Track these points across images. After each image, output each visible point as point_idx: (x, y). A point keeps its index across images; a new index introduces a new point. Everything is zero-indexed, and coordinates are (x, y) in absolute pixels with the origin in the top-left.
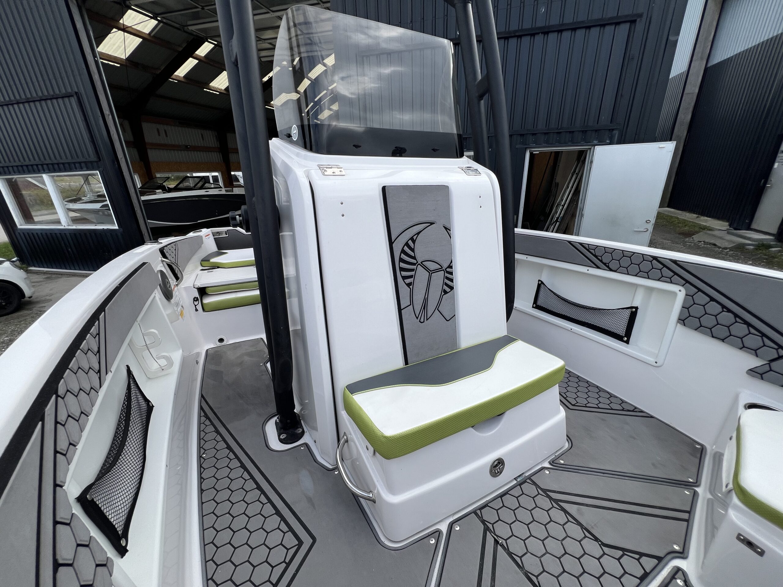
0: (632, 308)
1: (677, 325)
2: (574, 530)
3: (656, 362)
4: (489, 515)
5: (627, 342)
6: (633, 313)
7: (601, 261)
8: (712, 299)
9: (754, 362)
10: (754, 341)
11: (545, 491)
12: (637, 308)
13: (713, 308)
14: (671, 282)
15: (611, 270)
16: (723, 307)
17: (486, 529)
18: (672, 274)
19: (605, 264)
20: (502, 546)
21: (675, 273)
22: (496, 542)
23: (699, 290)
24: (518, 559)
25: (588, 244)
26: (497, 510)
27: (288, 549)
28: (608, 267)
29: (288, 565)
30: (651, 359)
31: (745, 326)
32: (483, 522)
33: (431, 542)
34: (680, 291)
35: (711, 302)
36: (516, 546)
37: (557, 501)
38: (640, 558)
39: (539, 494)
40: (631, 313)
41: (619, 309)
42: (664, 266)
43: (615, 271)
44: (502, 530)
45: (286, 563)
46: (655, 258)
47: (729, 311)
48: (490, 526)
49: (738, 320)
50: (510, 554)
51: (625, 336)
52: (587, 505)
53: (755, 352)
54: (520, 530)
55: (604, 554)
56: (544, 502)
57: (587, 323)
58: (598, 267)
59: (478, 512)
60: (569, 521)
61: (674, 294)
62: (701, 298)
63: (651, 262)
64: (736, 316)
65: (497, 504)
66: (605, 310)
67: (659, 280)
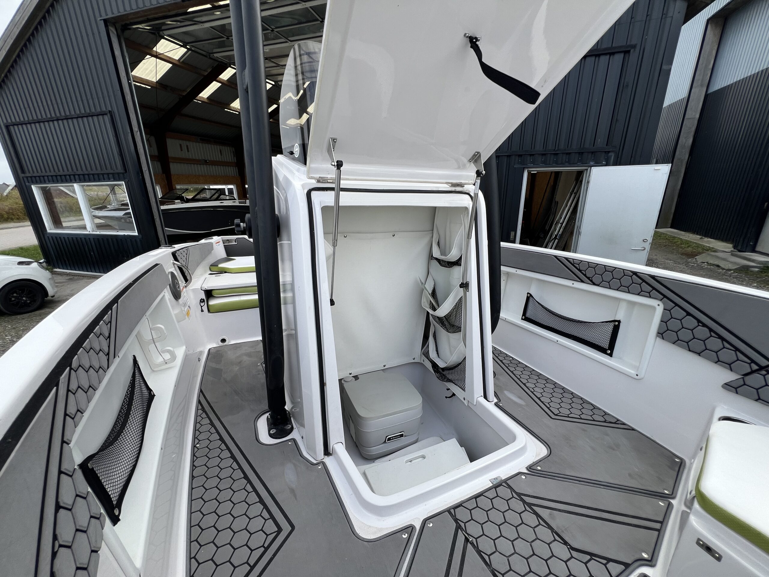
0: (615, 321)
1: (656, 338)
2: (545, 533)
3: (637, 375)
4: (462, 515)
5: (611, 355)
6: (616, 326)
7: (585, 275)
8: (688, 314)
9: (730, 376)
10: (728, 355)
11: (519, 495)
12: (619, 322)
13: (690, 322)
14: (650, 297)
15: (594, 284)
16: (699, 321)
17: (458, 527)
18: (651, 289)
19: (588, 278)
20: (472, 544)
21: (654, 288)
22: (467, 540)
23: (676, 305)
24: (486, 558)
25: (573, 259)
26: (470, 510)
27: (267, 535)
28: (591, 281)
29: (266, 549)
30: (632, 372)
31: (719, 340)
32: (456, 520)
33: (404, 536)
34: (659, 305)
35: (688, 317)
36: (486, 545)
37: (530, 505)
38: (607, 563)
39: (513, 497)
40: (614, 327)
41: (603, 322)
42: (644, 281)
43: (598, 285)
44: (473, 529)
45: (264, 547)
46: (635, 273)
47: (704, 325)
48: (462, 525)
49: (713, 334)
50: (479, 552)
51: (608, 349)
52: (560, 510)
53: (730, 366)
54: (492, 530)
55: (572, 557)
56: (518, 505)
57: (573, 335)
58: (582, 281)
59: (452, 511)
60: (540, 524)
61: (654, 308)
62: (678, 313)
63: (631, 277)
64: (711, 330)
65: (471, 505)
66: (590, 323)
67: (638, 294)
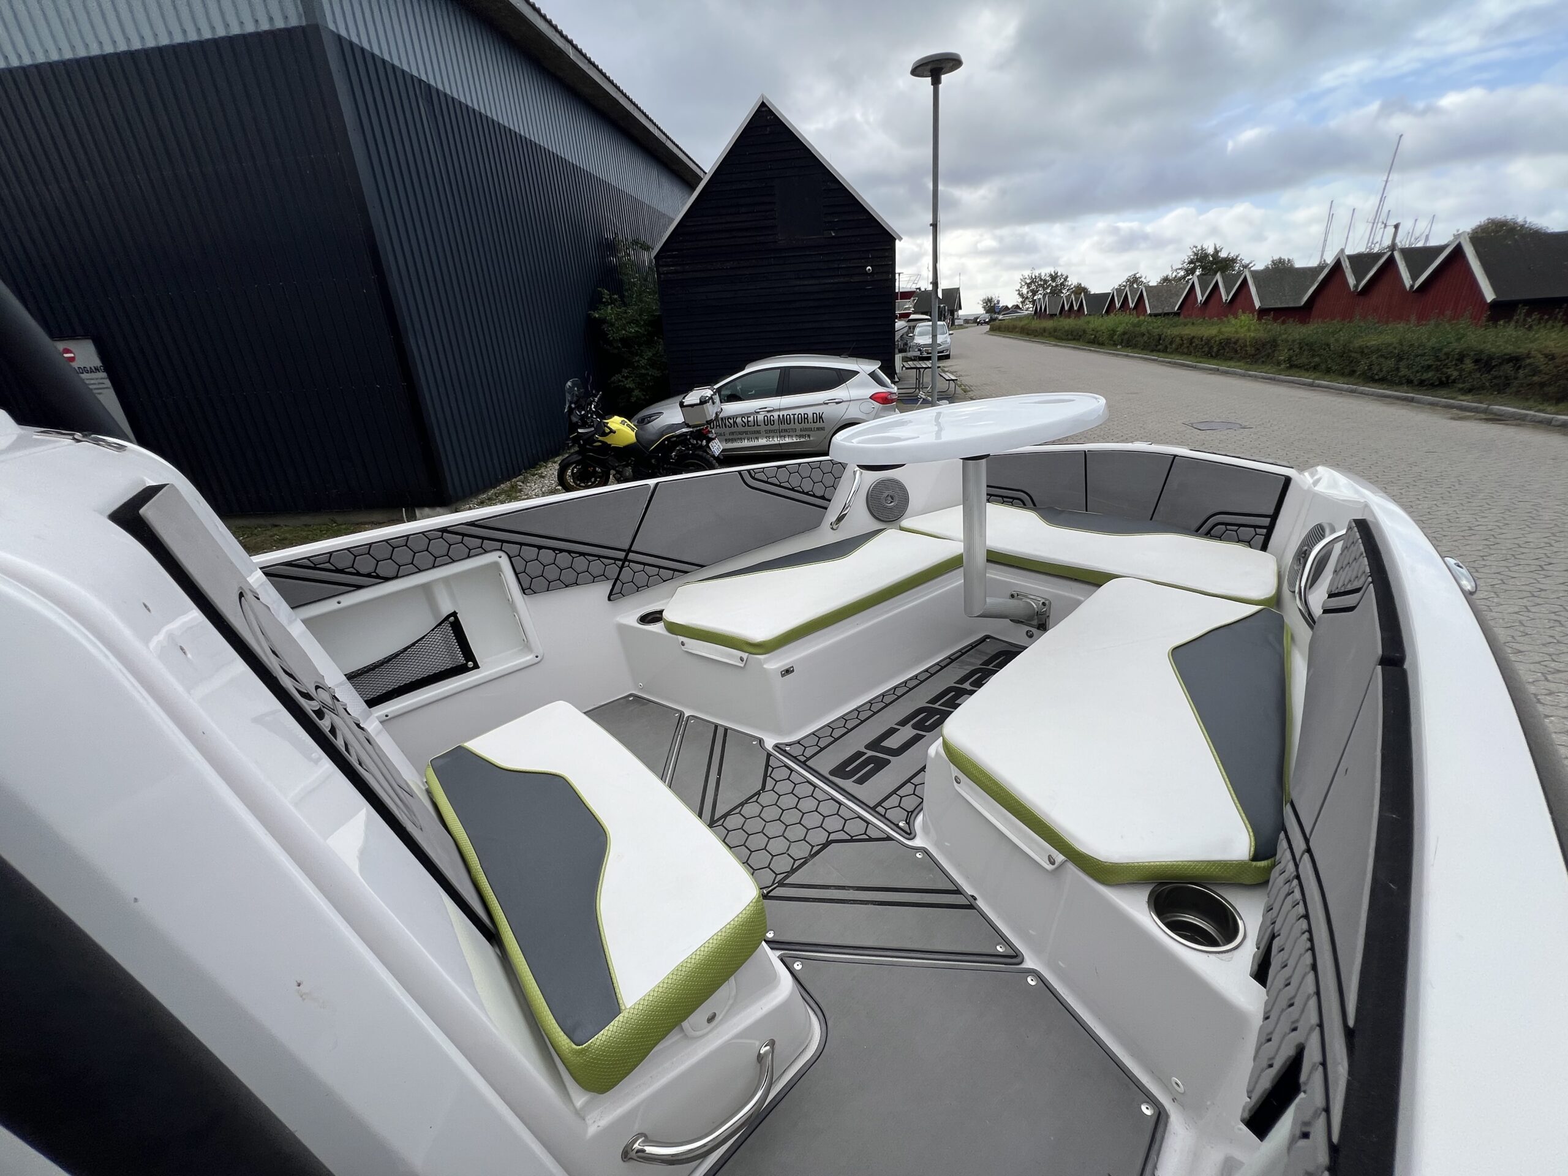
0: (449, 616)
1: (526, 597)
2: (750, 810)
3: (537, 657)
5: (476, 666)
6: (454, 623)
7: (358, 574)
8: (540, 548)
9: (605, 588)
10: (596, 566)
12: (454, 614)
13: (547, 556)
14: (486, 552)
15: (387, 579)
16: (554, 549)
18: (480, 541)
19: (369, 575)
20: (785, 879)
21: (483, 538)
22: (781, 884)
23: (521, 544)
24: (798, 862)
25: (308, 558)
28: (378, 577)
30: (528, 658)
31: (582, 557)
33: (799, 966)
34: (500, 557)
35: (541, 551)
36: (783, 864)
38: (772, 767)
40: (451, 626)
41: (433, 630)
42: (464, 535)
43: (396, 577)
46: (444, 530)
47: (561, 551)
50: (793, 871)
51: (467, 662)
53: (604, 576)
55: (772, 790)
58: (359, 587)
60: (739, 813)
61: (496, 566)
62: (529, 553)
63: (442, 537)
64: (570, 552)
66: (405, 649)
67: (469, 557)
